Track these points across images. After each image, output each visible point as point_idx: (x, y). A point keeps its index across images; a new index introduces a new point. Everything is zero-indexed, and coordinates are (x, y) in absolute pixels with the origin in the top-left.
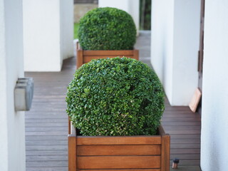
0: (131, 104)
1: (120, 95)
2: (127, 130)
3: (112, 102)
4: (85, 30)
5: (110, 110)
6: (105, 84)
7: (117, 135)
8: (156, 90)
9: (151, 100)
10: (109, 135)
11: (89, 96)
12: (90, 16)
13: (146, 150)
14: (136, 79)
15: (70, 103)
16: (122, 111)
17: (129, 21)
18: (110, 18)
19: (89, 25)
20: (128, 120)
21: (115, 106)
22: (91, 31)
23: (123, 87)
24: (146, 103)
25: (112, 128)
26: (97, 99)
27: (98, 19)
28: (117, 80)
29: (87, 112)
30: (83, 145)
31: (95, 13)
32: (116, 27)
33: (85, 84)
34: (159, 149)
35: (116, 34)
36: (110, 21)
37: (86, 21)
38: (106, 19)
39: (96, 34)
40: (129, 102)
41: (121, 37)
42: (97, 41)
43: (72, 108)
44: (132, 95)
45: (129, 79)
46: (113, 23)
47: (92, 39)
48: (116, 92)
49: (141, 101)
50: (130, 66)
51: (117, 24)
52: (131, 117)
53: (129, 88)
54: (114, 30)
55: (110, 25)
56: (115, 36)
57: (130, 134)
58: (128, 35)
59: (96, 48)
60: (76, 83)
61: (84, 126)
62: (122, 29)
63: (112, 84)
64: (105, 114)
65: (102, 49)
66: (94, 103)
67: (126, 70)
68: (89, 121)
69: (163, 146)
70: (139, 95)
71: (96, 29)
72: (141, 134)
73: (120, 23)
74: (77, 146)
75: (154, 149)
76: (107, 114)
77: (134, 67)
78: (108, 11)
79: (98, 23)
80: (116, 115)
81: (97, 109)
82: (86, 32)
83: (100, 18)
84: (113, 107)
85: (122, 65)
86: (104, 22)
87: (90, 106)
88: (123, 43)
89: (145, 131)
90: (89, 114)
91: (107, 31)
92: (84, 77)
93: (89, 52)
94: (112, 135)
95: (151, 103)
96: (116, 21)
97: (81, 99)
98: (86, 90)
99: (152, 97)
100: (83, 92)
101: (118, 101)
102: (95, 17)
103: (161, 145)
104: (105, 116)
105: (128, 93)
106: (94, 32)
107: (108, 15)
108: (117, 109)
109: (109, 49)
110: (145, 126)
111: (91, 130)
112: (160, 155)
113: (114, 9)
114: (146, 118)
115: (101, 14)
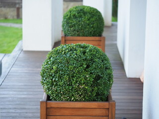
0: (87, 78)
1: (79, 72)
2: (84, 97)
3: (73, 77)
4: (67, 21)
5: (72, 83)
6: (68, 63)
7: (77, 101)
8: (106, 68)
9: (102, 76)
10: (70, 100)
11: (56, 72)
12: (70, 12)
13: (98, 112)
14: (91, 60)
15: (43, 77)
16: (80, 84)
17: (99, 16)
18: (85, 13)
19: (70, 18)
20: (85, 90)
21: (75, 79)
22: (71, 23)
23: (81, 66)
24: (98, 78)
25: (73, 95)
26: (62, 74)
27: (77, 14)
28: (77, 60)
29: (55, 83)
30: (51, 108)
31: (74, 9)
32: (89, 20)
33: (53, 62)
34: (107, 112)
35: (89, 25)
36: (85, 16)
37: (68, 15)
38: (82, 14)
39: (74, 25)
40: (86, 77)
41: (92, 27)
42: (75, 30)
43: (45, 80)
44: (88, 71)
45: (86, 59)
46: (87, 17)
47: (72, 29)
48: (75, 69)
49: (94, 76)
50: (88, 50)
51: (90, 18)
52: (87, 88)
53: (85, 66)
54: (88, 22)
55: (85, 19)
56: (88, 27)
57: (86, 100)
58: (98, 26)
59: (74, 35)
60: (47, 62)
61: (52, 93)
62: (93, 21)
63: (73, 63)
64: (67, 85)
65: (79, 35)
66: (60, 77)
67: (84, 53)
68: (56, 90)
69: (110, 110)
70: (93, 72)
71: (74, 21)
72: (94, 100)
73: (92, 17)
74: (47, 108)
75: (104, 112)
76: (69, 85)
77: (90, 51)
78: (84, 9)
79: (76, 17)
80: (75, 86)
81: (62, 81)
82: (68, 23)
83: (78, 13)
84: (74, 80)
85: (81, 49)
86: (81, 17)
87: (57, 79)
88: (94, 32)
89: (97, 98)
90: (56, 85)
91: (83, 23)
92: (53, 58)
93: (69, 38)
94: (73, 101)
95: (102, 77)
96: (89, 16)
97: (51, 74)
98: (54, 67)
99: (103, 73)
100: (52, 69)
101: (77, 76)
102: (74, 13)
103: (108, 109)
104: (67, 87)
105: (85, 70)
106: (73, 24)
107: (83, 11)
108: (77, 82)
109: (84, 36)
110: (98, 94)
111: (58, 97)
112: (108, 116)
113: (88, 7)
114: (98, 89)
115: (78, 11)
